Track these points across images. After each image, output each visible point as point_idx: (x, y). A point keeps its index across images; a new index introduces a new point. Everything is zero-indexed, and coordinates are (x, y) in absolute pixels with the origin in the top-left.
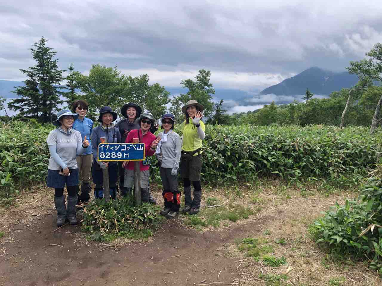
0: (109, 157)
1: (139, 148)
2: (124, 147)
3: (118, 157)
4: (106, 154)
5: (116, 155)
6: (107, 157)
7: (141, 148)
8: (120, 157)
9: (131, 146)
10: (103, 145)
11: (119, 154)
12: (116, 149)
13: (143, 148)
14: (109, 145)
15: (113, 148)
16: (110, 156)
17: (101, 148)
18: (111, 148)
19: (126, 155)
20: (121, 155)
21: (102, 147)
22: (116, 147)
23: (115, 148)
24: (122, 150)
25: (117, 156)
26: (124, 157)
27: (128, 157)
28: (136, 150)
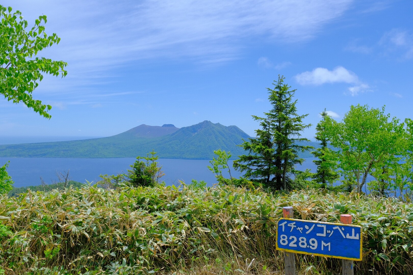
0: (295, 246)
1: (351, 235)
2: (321, 230)
3: (311, 247)
4: (291, 238)
5: (308, 242)
6: (291, 245)
7: (355, 236)
8: (313, 247)
9: (334, 228)
10: (286, 222)
11: (313, 242)
12: (307, 232)
13: (358, 235)
14: (294, 223)
16: (297, 243)
17: (282, 226)
18: (299, 228)
19: (326, 245)
20: (316, 245)
21: (283, 224)
22: (307, 227)
23: (305, 230)
24: (318, 235)
25: (308, 244)
26: (322, 249)
27: (329, 250)
28: (344, 237)
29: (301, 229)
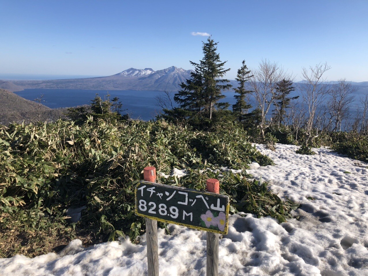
0: (155, 213)
1: (215, 206)
2: (183, 199)
3: (171, 216)
4: (150, 204)
5: (168, 210)
6: (150, 211)
7: (221, 207)
8: (174, 215)
9: (197, 197)
10: (145, 186)
11: (174, 210)
12: (168, 199)
13: (223, 206)
14: (154, 188)
15: (162, 194)
16: (157, 210)
17: (140, 191)
18: (159, 194)
19: (187, 215)
20: (177, 214)
21: (142, 188)
22: (167, 194)
23: (165, 197)
24: (179, 203)
25: (169, 212)
26: (184, 219)
27: (191, 220)
28: (208, 208)
29: (161, 195)
